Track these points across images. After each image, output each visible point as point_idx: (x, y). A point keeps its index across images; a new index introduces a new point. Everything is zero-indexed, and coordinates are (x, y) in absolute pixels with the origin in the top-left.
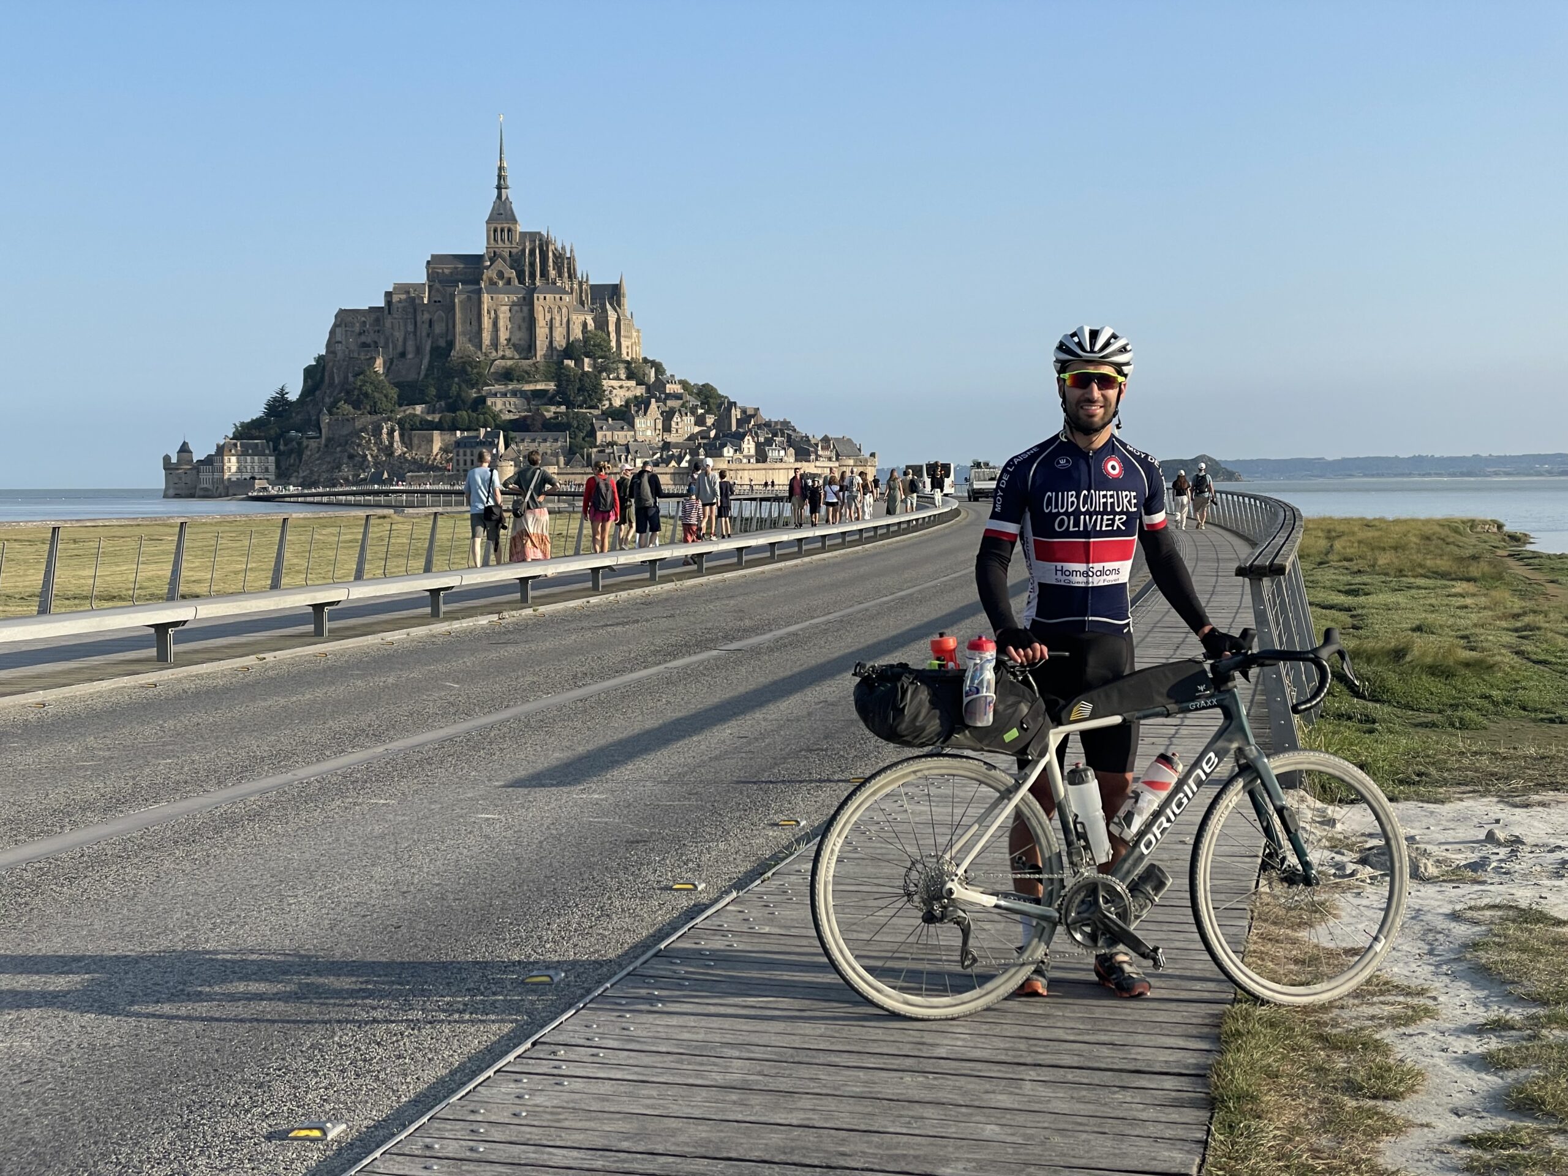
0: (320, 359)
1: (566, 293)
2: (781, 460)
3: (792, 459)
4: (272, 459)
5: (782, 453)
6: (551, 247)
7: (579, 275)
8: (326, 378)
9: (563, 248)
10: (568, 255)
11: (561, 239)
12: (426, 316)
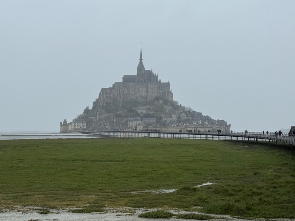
0: (97, 100)
1: (156, 85)
4: (85, 123)
5: (208, 123)
6: (152, 74)
10: (156, 75)
11: (155, 72)
12: (122, 90)
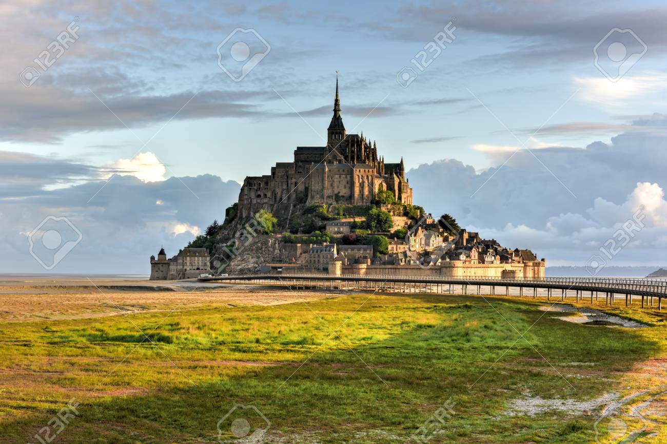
0: (236, 205)
1: (372, 168)
2: (492, 262)
3: (498, 262)
5: (493, 258)
6: (363, 143)
7: (378, 159)
8: (239, 215)
9: (370, 143)
10: (372, 147)
11: (369, 138)
12: (294, 181)
